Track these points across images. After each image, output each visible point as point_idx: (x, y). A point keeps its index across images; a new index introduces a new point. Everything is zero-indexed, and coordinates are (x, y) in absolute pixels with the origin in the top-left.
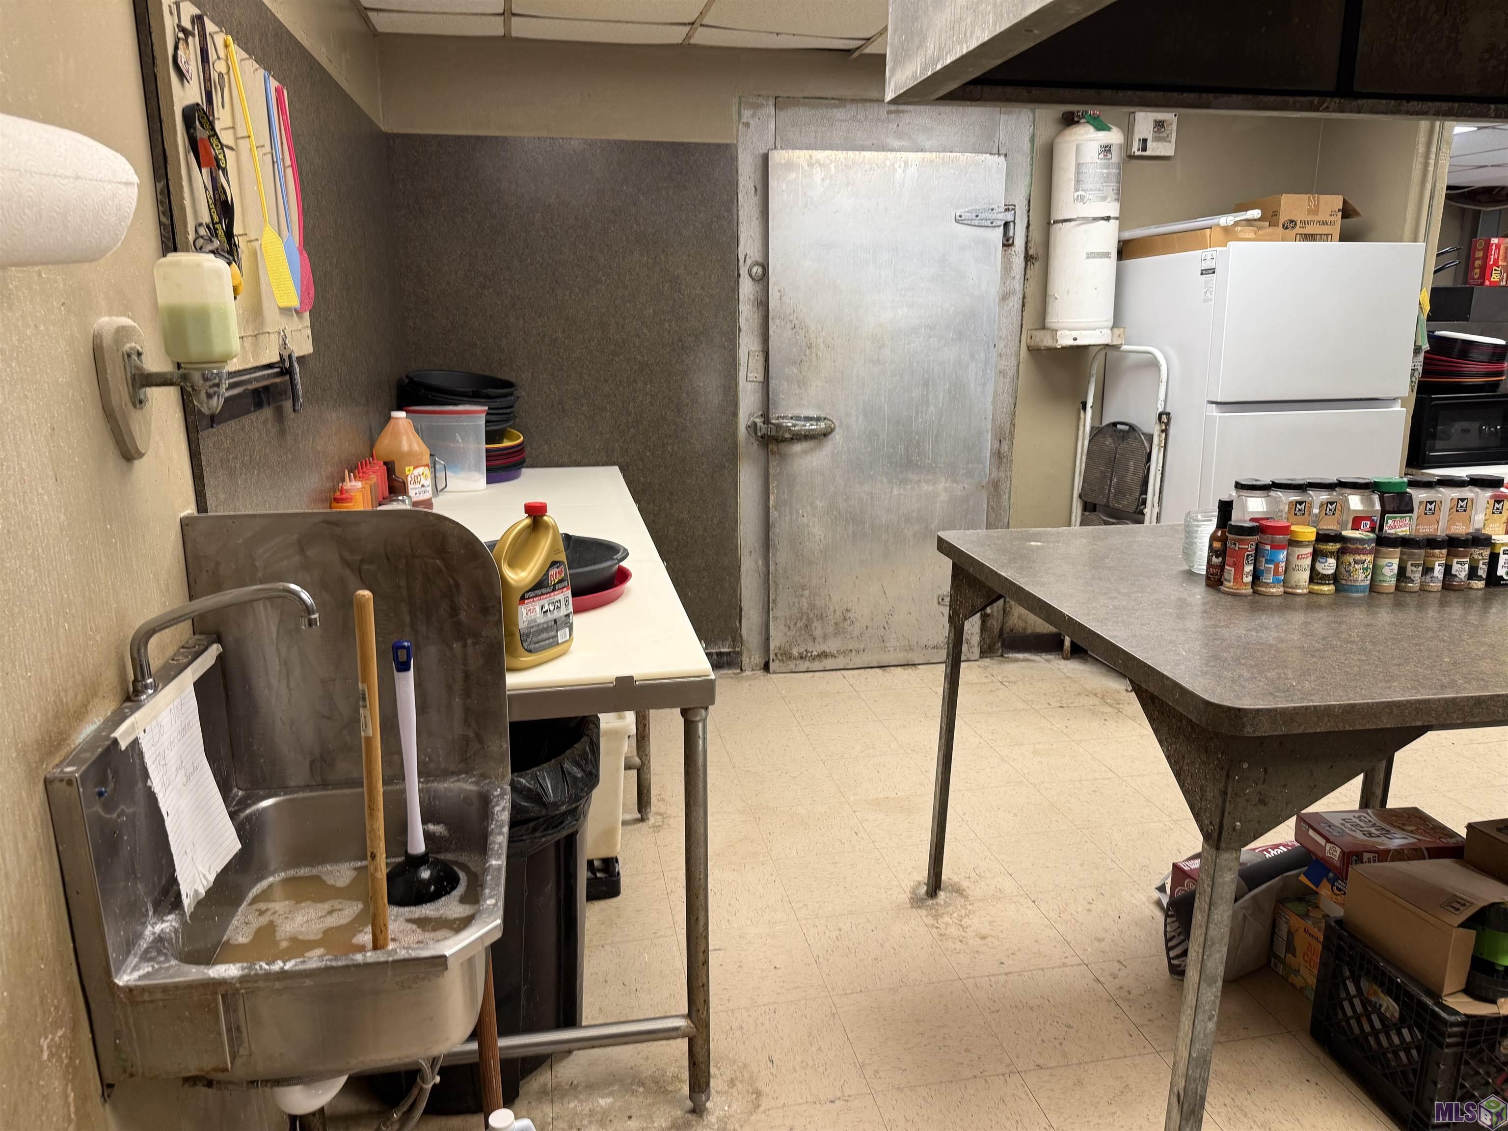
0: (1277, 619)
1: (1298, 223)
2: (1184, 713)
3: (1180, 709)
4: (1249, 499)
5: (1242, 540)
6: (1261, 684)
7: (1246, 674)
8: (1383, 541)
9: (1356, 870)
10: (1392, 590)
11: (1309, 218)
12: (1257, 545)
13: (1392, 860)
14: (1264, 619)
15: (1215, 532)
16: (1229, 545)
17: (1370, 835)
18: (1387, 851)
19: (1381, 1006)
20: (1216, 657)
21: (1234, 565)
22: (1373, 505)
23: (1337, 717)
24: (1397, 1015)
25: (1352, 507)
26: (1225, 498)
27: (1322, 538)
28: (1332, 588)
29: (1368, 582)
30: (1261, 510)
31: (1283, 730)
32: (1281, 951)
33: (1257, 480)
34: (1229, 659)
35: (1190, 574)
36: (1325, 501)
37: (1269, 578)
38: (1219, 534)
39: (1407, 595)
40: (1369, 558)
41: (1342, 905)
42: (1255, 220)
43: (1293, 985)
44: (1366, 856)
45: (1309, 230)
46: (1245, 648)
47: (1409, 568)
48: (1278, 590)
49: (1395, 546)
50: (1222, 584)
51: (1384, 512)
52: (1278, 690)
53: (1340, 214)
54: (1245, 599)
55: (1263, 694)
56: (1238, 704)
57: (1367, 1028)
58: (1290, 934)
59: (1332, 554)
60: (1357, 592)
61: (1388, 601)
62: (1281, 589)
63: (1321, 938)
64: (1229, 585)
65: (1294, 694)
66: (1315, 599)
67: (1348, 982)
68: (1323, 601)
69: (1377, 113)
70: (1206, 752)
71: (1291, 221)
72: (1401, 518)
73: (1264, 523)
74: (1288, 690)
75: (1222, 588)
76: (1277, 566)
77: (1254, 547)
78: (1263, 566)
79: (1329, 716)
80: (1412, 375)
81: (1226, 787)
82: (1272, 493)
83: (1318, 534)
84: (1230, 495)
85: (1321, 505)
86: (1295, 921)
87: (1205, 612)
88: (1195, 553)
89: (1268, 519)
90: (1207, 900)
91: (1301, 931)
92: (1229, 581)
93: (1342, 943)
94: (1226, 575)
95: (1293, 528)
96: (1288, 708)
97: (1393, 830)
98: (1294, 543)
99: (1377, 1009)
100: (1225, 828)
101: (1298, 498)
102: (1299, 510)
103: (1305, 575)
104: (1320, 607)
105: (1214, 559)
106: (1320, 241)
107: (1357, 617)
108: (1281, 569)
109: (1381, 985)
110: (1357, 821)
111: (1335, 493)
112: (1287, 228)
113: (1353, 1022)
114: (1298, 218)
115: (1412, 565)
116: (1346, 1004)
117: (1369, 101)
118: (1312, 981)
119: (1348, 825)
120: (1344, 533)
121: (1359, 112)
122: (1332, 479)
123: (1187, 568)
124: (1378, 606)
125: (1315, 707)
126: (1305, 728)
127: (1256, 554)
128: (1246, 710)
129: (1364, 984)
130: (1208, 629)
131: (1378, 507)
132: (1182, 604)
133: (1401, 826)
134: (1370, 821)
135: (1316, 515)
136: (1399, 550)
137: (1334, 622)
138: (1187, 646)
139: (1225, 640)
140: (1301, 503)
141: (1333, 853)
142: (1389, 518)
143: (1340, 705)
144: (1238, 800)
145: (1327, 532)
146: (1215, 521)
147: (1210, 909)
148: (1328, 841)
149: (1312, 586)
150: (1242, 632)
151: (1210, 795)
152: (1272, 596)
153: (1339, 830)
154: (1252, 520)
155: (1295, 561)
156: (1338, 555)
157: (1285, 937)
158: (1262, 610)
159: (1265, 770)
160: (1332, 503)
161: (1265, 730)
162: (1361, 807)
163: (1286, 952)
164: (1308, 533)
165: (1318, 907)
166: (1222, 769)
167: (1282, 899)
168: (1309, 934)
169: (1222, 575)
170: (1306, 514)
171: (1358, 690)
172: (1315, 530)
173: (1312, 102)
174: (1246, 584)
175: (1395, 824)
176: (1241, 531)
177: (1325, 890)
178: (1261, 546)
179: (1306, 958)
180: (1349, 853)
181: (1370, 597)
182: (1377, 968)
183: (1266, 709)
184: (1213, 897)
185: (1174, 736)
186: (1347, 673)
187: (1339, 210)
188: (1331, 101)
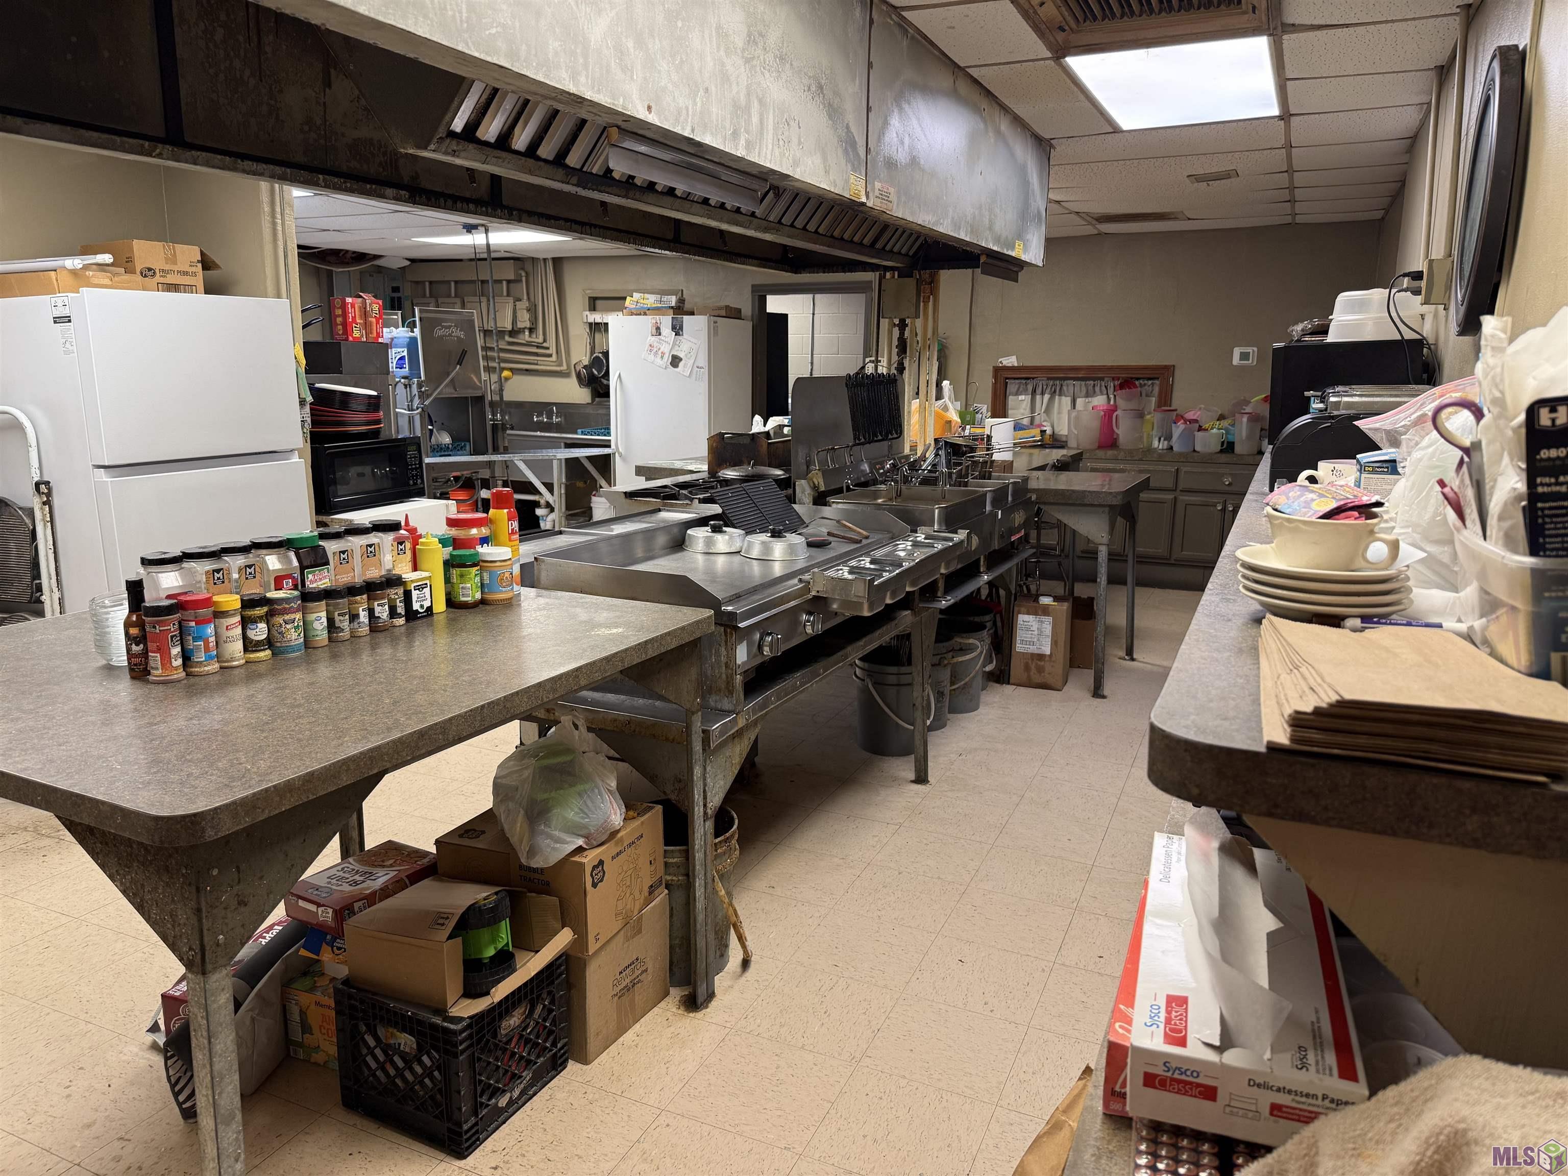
0: (218, 700)
1: (157, 271)
2: (133, 838)
3: (127, 835)
4: (160, 575)
5: (162, 621)
6: (214, 778)
7: (196, 771)
8: (308, 597)
9: (350, 924)
10: (326, 642)
11: (167, 267)
12: (180, 623)
13: (381, 900)
14: (204, 702)
15: (129, 617)
16: (148, 629)
17: (356, 883)
18: (374, 893)
19: (400, 1044)
20: (156, 762)
21: (159, 650)
22: (290, 562)
23: (299, 789)
24: (415, 1046)
25: (271, 568)
26: (133, 577)
27: (248, 604)
28: (268, 652)
29: (302, 640)
30: (176, 584)
31: (248, 821)
32: (297, 1035)
33: (165, 553)
34: (173, 759)
35: (110, 669)
36: (243, 565)
37: (200, 656)
38: (134, 618)
39: (340, 644)
40: (298, 616)
41: (344, 963)
42: (108, 265)
43: (316, 1064)
44: (356, 906)
45: (171, 279)
46: (189, 742)
47: (337, 619)
48: (214, 667)
49: (320, 600)
50: (149, 673)
51: (302, 568)
52: (232, 779)
53: (200, 265)
54: (178, 685)
55: (218, 789)
56: (192, 809)
57: (392, 1072)
58: (303, 1013)
59: (260, 619)
60: (294, 651)
61: (323, 654)
62: (217, 666)
63: (333, 1005)
64: (157, 673)
65: (251, 779)
66: (254, 668)
67: (366, 1036)
68: (262, 668)
69: (213, 167)
70: (168, 871)
71: (150, 269)
72: (320, 571)
73: (182, 598)
74: (243, 777)
75: (151, 678)
76: (207, 643)
77: (176, 626)
78: (191, 644)
79: (290, 791)
80: (303, 427)
81: (199, 903)
82: (185, 565)
83: (242, 600)
84: (138, 573)
85: (240, 570)
86: (305, 999)
87: (136, 710)
88: (110, 644)
89: (186, 593)
90: (205, 1034)
91: (313, 1007)
92: (157, 669)
93: (353, 1002)
94: (152, 663)
95: (215, 598)
96: (247, 797)
97: (374, 870)
98: (219, 614)
99: (397, 1050)
100: (207, 948)
101: (215, 566)
102: (217, 577)
103: (239, 645)
104: (260, 676)
105: (134, 647)
106: (185, 292)
107: (298, 678)
108: (212, 644)
109: (396, 1025)
110: (341, 873)
111: (251, 555)
112: (146, 276)
113: (379, 1073)
114: (156, 266)
115: (339, 615)
116: (369, 1059)
117: (204, 154)
118: (333, 1050)
119: (334, 881)
120: (269, 595)
121: (195, 164)
122: (245, 541)
123: (104, 662)
124: (316, 662)
125: (274, 786)
126: (269, 812)
127: (181, 634)
128: (202, 812)
129: (381, 1032)
130: (143, 730)
131: (295, 563)
132: (106, 707)
133: (381, 863)
134: (353, 870)
135: (236, 581)
136: (324, 602)
137: (277, 689)
138: (120, 758)
139: (164, 738)
140: (218, 571)
141: (326, 915)
142: (309, 573)
143: (299, 777)
144: (215, 911)
145: (252, 597)
146: (126, 604)
147: (210, 1042)
148: (319, 905)
149: (247, 656)
150: (182, 723)
151: (182, 918)
152: (208, 674)
153: (327, 890)
154: (169, 597)
155: (225, 634)
156: (268, 618)
157: (298, 1019)
158: (201, 693)
159: (238, 868)
160: (250, 566)
161: (228, 827)
162: (342, 859)
163: (303, 1033)
164: (232, 601)
165: (323, 974)
166: (190, 884)
167: (286, 983)
168: (322, 1006)
169: (147, 663)
170: (226, 581)
171: (314, 756)
172: (238, 597)
173: (142, 146)
174: (176, 668)
175: (376, 863)
176: (158, 611)
177: (326, 955)
178: (184, 623)
179: (324, 1031)
180: (341, 908)
181: (308, 655)
182: (388, 1011)
183: (224, 805)
184: (211, 1028)
185: (126, 866)
186: (299, 740)
187: (198, 261)
188: (163, 148)
